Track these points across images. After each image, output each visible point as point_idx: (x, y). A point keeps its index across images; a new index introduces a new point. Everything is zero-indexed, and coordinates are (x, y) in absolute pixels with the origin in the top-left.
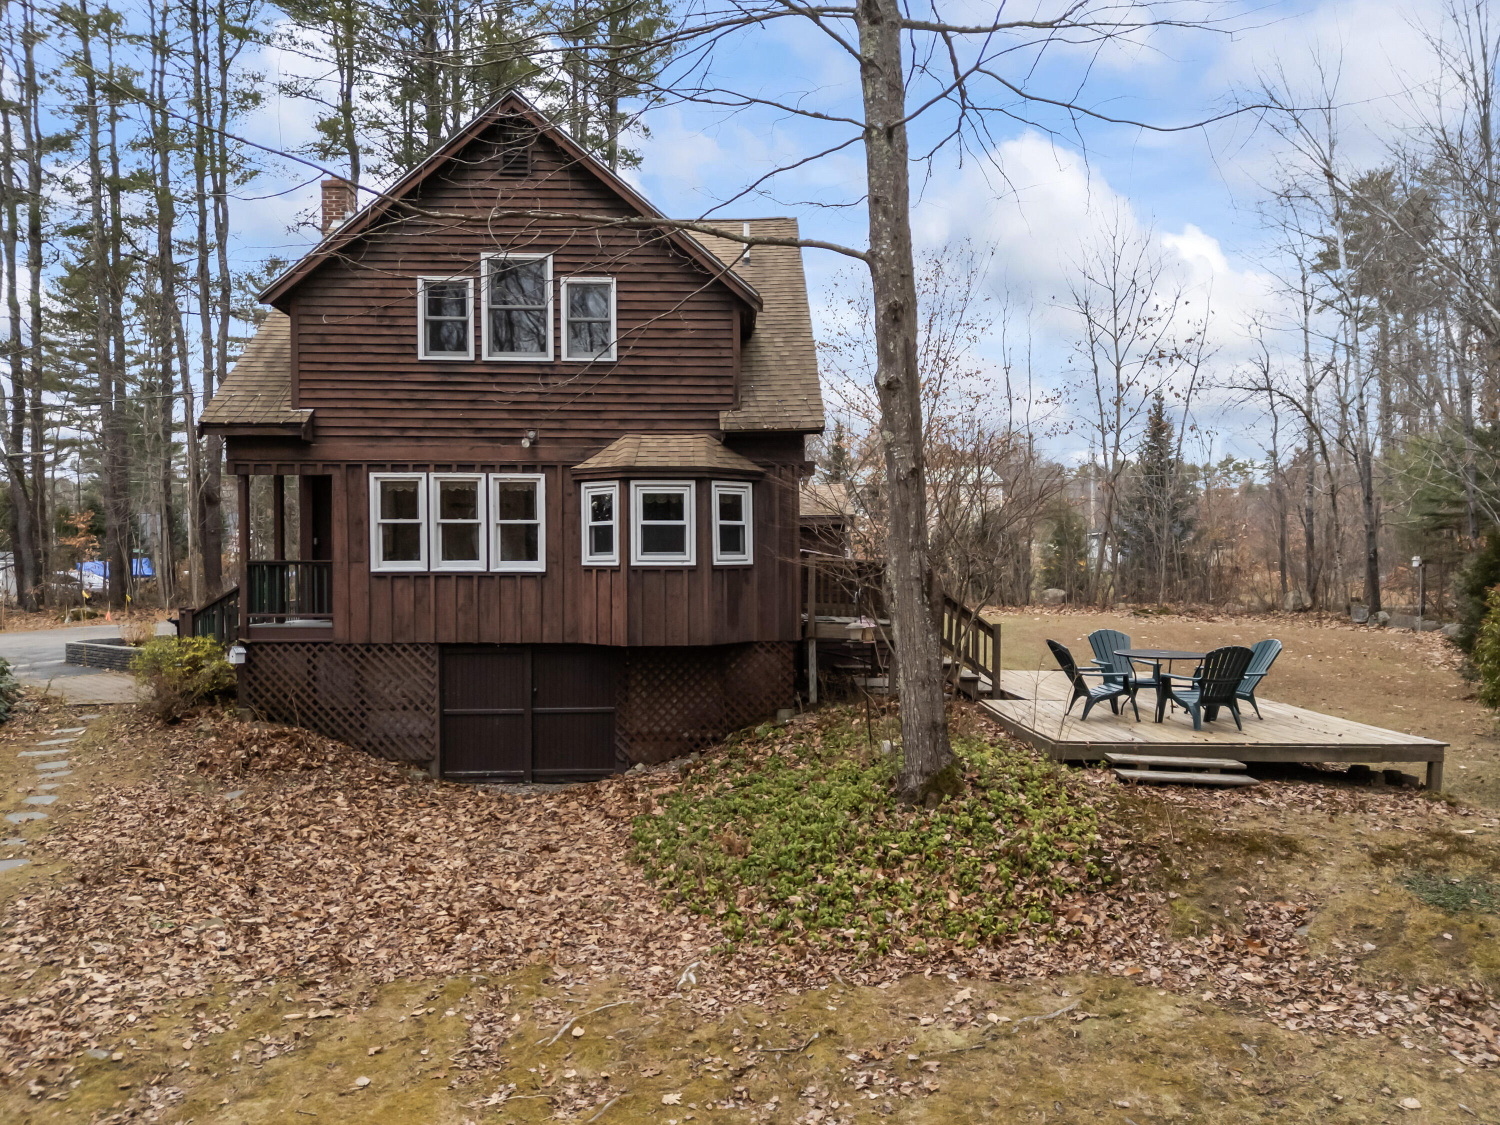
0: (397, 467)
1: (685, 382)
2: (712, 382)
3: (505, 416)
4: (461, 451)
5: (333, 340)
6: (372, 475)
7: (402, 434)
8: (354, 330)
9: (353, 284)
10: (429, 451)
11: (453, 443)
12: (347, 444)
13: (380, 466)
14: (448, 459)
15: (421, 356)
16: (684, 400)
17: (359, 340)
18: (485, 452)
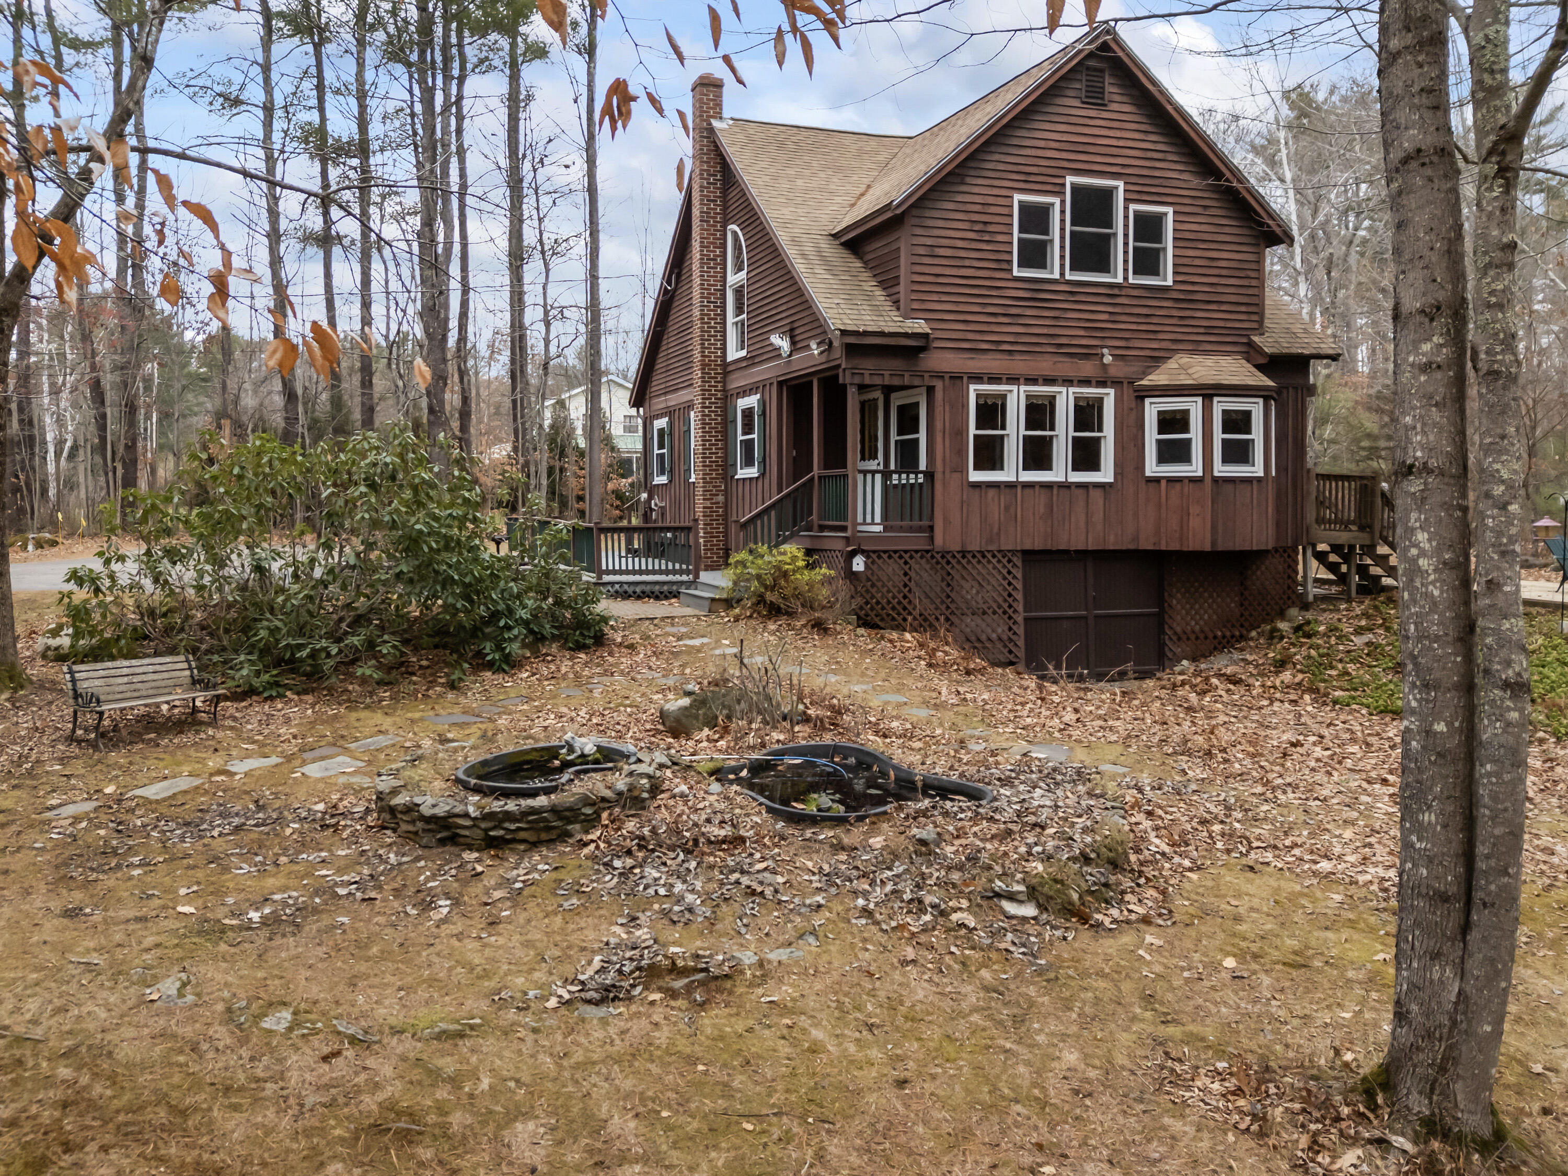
0: (994, 379)
1: (1224, 308)
2: (1243, 309)
3: (1082, 333)
4: (1045, 366)
5: (941, 252)
6: (972, 387)
7: (997, 348)
8: (960, 244)
9: (960, 198)
10: (1019, 365)
11: (1039, 357)
12: (949, 355)
13: (977, 378)
14: (1034, 373)
15: (1016, 273)
16: (1221, 324)
17: (962, 254)
18: (1066, 367)
